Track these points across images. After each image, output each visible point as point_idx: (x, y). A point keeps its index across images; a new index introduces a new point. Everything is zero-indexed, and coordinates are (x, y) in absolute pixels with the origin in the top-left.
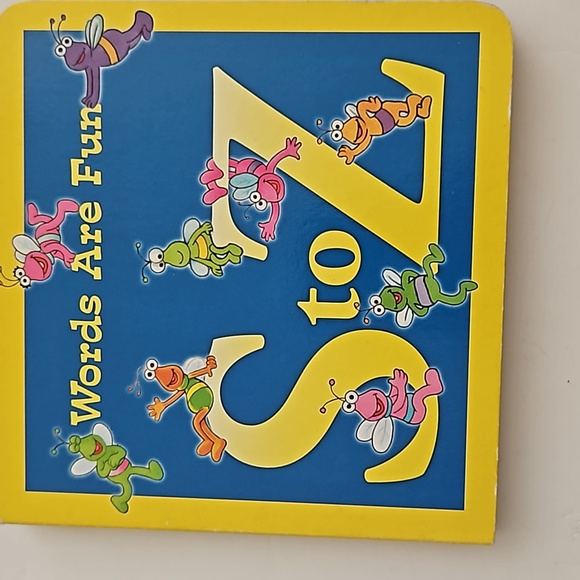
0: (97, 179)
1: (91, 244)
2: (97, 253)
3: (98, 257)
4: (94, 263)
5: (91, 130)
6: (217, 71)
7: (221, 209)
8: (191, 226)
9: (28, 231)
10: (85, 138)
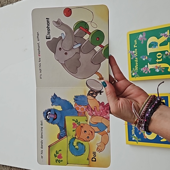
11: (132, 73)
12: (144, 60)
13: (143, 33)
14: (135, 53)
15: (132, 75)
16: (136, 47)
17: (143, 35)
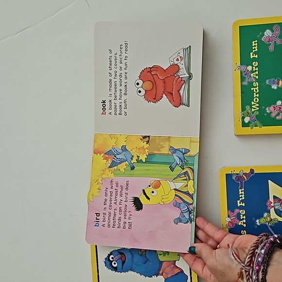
0: (244, 205)
1: (243, 219)
2: (244, 221)
3: (245, 222)
4: (244, 223)
5: (242, 194)
6: (269, 181)
7: (272, 210)
8: (266, 215)
9: (229, 216)
10: (240, 196)
11: (243, 118)
12: (276, 88)
13: (275, 26)
14: (252, 72)
15: (243, 122)
16: (257, 56)
17: (273, 31)
